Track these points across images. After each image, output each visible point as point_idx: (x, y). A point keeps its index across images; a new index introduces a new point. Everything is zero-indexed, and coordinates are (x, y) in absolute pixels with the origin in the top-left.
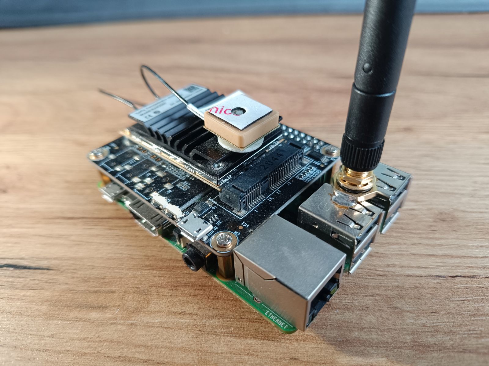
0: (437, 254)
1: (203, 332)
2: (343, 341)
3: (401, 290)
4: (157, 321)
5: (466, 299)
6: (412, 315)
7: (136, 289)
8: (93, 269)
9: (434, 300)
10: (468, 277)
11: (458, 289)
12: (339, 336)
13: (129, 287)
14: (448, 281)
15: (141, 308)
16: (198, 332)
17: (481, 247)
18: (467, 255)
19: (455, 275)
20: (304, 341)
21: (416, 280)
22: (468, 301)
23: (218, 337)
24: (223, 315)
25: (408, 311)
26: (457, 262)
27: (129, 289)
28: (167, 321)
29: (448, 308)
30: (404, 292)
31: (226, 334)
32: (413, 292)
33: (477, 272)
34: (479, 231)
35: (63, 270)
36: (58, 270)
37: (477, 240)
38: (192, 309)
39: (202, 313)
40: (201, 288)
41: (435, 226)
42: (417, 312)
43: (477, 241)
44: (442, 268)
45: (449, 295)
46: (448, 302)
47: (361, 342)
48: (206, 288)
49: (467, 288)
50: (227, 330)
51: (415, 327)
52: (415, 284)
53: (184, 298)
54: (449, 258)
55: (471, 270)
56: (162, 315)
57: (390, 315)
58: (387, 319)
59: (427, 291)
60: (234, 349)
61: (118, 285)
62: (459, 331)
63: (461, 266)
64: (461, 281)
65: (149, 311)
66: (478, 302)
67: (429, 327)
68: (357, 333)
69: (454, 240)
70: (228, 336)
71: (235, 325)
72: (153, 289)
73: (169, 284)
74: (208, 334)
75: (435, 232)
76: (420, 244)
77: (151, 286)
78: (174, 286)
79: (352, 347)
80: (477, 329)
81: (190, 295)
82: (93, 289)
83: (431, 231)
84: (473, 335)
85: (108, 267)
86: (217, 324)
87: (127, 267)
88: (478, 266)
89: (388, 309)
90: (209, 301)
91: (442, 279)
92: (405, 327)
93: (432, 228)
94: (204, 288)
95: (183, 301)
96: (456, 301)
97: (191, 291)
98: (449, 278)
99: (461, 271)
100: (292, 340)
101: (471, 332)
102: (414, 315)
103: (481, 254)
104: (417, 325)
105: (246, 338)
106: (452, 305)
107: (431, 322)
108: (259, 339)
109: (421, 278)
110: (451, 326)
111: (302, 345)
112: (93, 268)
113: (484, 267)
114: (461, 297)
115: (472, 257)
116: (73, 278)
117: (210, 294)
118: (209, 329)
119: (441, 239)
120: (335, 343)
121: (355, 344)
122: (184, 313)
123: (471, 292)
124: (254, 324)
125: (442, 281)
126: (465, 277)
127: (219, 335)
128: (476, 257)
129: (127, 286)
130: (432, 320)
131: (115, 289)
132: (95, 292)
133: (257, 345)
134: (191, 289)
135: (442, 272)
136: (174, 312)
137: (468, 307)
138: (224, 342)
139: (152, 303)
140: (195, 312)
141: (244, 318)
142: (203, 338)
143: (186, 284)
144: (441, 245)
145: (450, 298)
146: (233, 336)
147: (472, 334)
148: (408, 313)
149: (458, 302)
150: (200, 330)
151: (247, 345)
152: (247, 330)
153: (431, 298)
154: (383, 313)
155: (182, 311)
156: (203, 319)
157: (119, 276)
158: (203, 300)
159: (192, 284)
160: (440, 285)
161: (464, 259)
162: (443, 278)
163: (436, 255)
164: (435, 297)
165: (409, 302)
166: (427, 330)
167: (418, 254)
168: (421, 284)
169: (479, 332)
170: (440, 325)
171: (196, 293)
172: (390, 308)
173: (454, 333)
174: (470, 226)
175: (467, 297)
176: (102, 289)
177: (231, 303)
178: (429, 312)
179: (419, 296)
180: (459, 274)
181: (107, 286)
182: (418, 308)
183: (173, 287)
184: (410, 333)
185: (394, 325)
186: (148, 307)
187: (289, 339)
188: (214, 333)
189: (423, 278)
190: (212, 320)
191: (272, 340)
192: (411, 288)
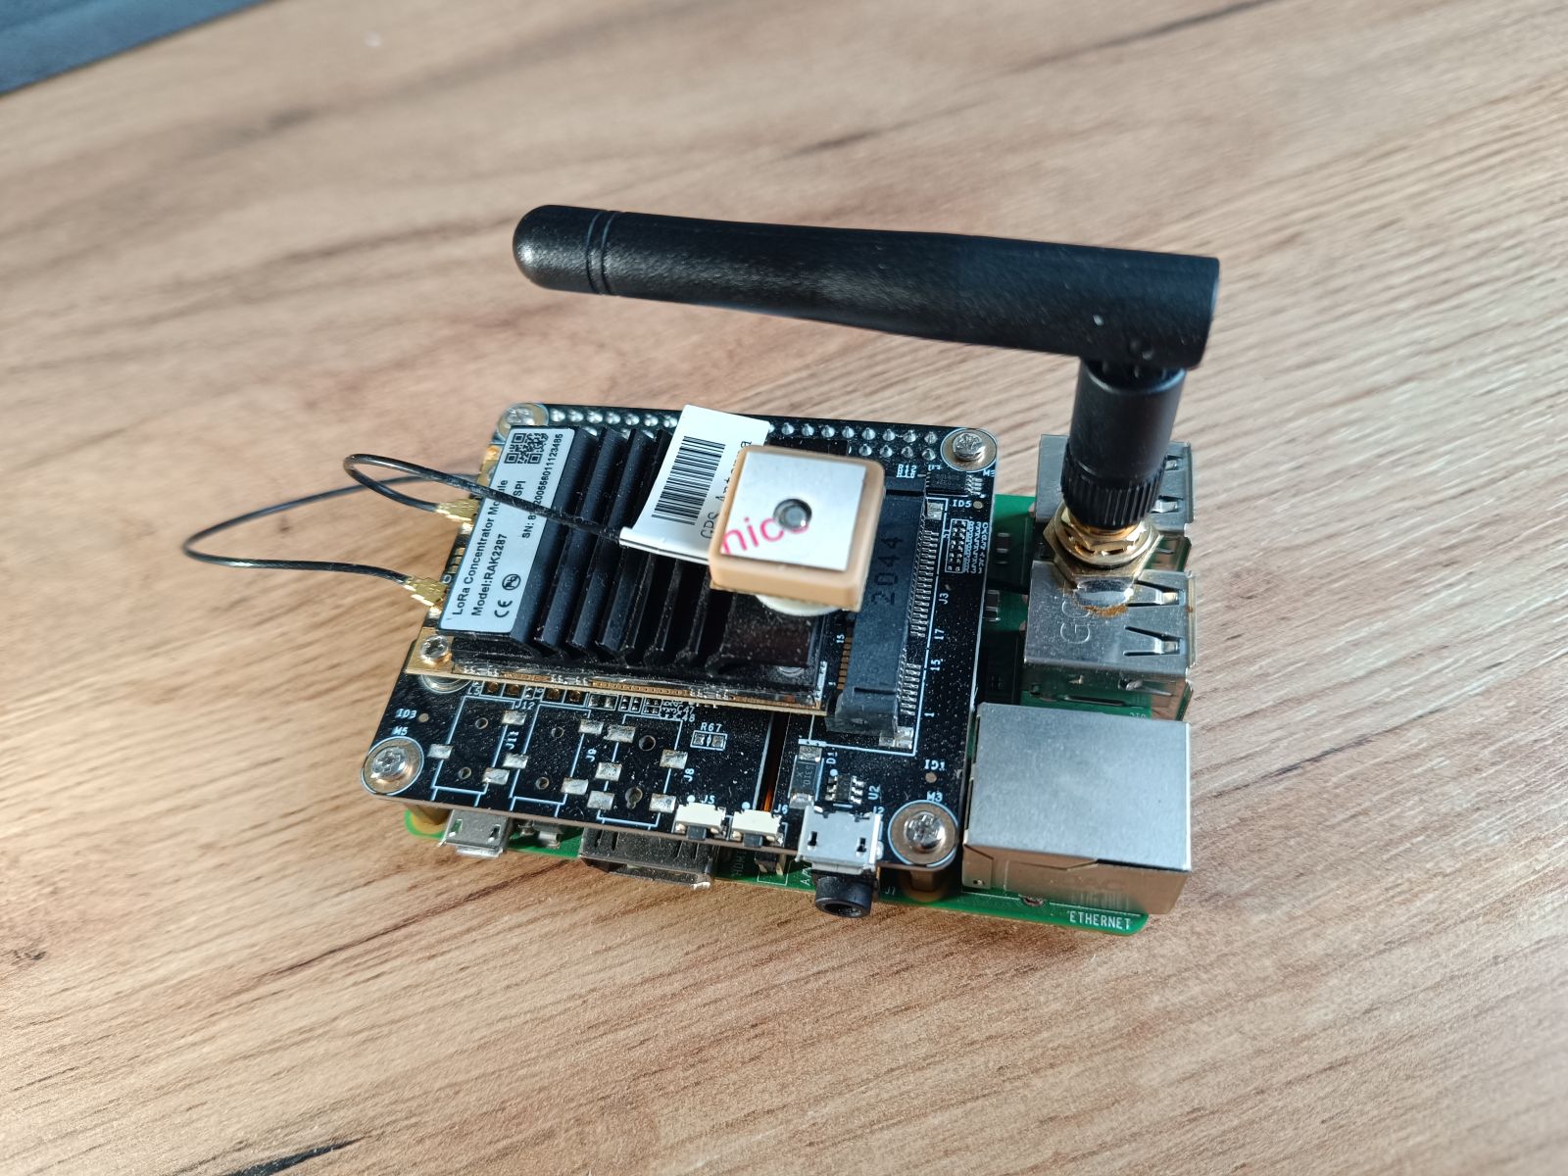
0: (1263, 706)
1: (821, 1146)
2: (1134, 1029)
3: (1213, 843)
4: (700, 1164)
5: (1358, 809)
6: (1256, 900)
7: (603, 1103)
8: (457, 1093)
9: (1292, 842)
10: (1349, 746)
11: (1336, 788)
12: (1122, 1021)
13: (581, 1105)
14: (1308, 775)
15: (643, 1149)
16: (808, 1149)
17: (1355, 645)
18: (1330, 684)
19: (1318, 752)
20: (1052, 1066)
21: (1238, 800)
22: (1365, 812)
23: (860, 1143)
24: (844, 1080)
25: (1247, 894)
26: (1315, 711)
27: (583, 1109)
28: (724, 1153)
29: (1328, 850)
30: (1222, 846)
31: (875, 1127)
32: (1241, 838)
33: (1366, 723)
34: (1341, 599)
35: (379, 1132)
36: (367, 1134)
37: (1342, 627)
38: (766, 1096)
39: (793, 1096)
40: (758, 1030)
41: (1235, 622)
42: (1265, 888)
43: (1343, 631)
44: (1285, 743)
45: (1321, 815)
46: (1323, 834)
47: (1173, 1015)
48: (771, 1024)
49: (1353, 779)
50: (874, 1115)
51: (1272, 928)
52: (1239, 814)
53: (734, 1077)
54: (1292, 708)
55: (1353, 723)
56: (705, 1144)
57: (1212, 920)
58: (1208, 933)
59: (1272, 823)
60: (910, 1155)
61: (550, 1110)
62: (1366, 901)
63: (1325, 721)
64: (1337, 762)
65: (665, 1149)
66: (1386, 808)
67: (1303, 916)
68: (1156, 998)
69: (1290, 649)
70: (882, 1129)
71: (885, 1096)
72: (643, 1083)
73: (675, 1053)
74: (834, 1144)
75: (1239, 640)
76: (1216, 690)
77: (635, 1078)
78: (692, 1055)
79: (1157, 1036)
80: (1400, 881)
81: (743, 1063)
82: (491, 1150)
83: (1229, 643)
84: (1396, 900)
85: (493, 1073)
86: (843, 1109)
87: (544, 1052)
88: (1362, 706)
89: (1203, 906)
90: (797, 1057)
91: (1295, 776)
92: (1252, 938)
93: (1231, 632)
94: (765, 1026)
95: (734, 1084)
96: (1339, 824)
97: (740, 1049)
98: (1309, 767)
99: (1328, 735)
100: (1025, 1075)
101: (1391, 893)
102: (1263, 899)
103: (1359, 669)
104: (1277, 923)
105: (925, 1115)
106: (1335, 839)
107: (1303, 900)
108: (953, 1105)
109: (1247, 791)
110: (1347, 895)
111: (1051, 1080)
112: (456, 1089)
113: (1376, 703)
114: (1347, 809)
115: (1343, 685)
116: (421, 1141)
117: (788, 1037)
118: (830, 1131)
119: (1259, 656)
120: (1118, 1042)
121: (1162, 1028)
122: (751, 1117)
123: (1365, 785)
124: (928, 1073)
125: (1295, 780)
126: (1341, 749)
127: (861, 1136)
128: (1353, 682)
129: (572, 1105)
130: (1303, 896)
131: (549, 1124)
132: (504, 1154)
133: (956, 1121)
134: (738, 1044)
135: (1289, 755)
136: (727, 1125)
137: (1368, 829)
138: (879, 1148)
139: (663, 1123)
140: (777, 1102)
141: (898, 1068)
142: (830, 1160)
143: (719, 1037)
144: (1263, 676)
145: (1326, 820)
146: (894, 1124)
147: (1393, 897)
148: (1248, 900)
149: (1346, 826)
150: (811, 1144)
151: (935, 1133)
152: (918, 1096)
153: (1286, 838)
154: (1194, 921)
155: (746, 1112)
156: (804, 1112)
157: (537, 1087)
158: (781, 1062)
159: (732, 1029)
160: (1294, 792)
161: (1326, 699)
162: (1295, 772)
163: (1262, 710)
164: (1291, 833)
165: (1242, 869)
166: (1300, 927)
167: (1221, 724)
168: (1253, 808)
169: (1405, 887)
170: (1325, 902)
171: (755, 1051)
172: (1206, 900)
173: (1358, 909)
174: (1314, 590)
175: (1360, 805)
176: (515, 1139)
177: (851, 1040)
178: (1290, 877)
179: (1257, 841)
180: (1327, 746)
181: (522, 1127)
182: (1265, 877)
183: (690, 1060)
184: (1267, 948)
185: (1228, 943)
186: (658, 1139)
187: (1019, 1077)
188: (847, 1136)
189: (1251, 789)
190: (825, 1106)
191: (984, 1096)
192: (1232, 827)
